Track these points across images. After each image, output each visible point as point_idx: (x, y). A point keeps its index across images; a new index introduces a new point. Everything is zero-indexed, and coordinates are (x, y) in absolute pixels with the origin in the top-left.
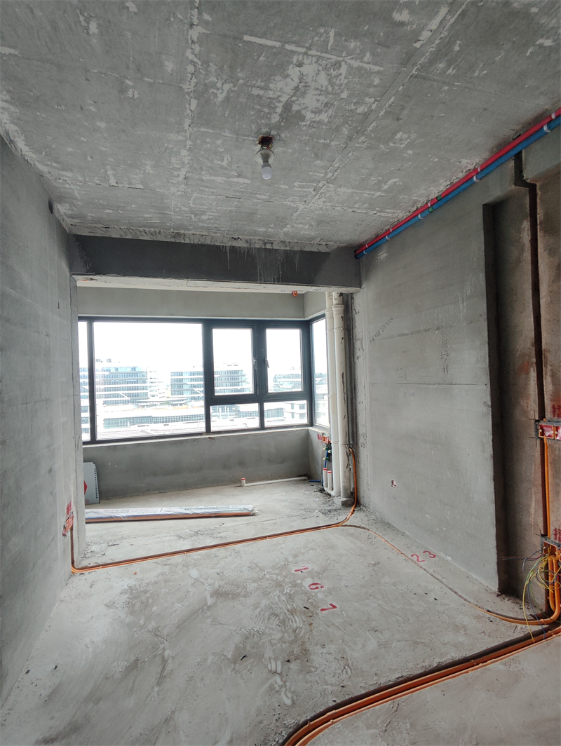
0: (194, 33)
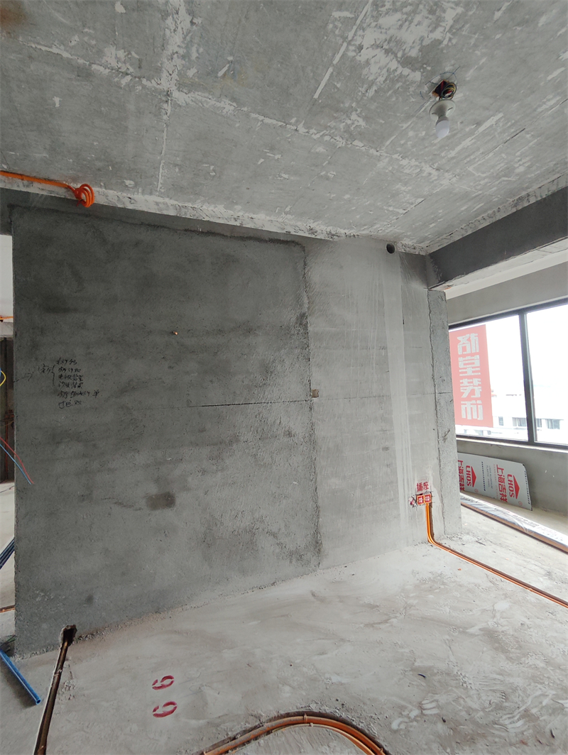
0: (302, 130)
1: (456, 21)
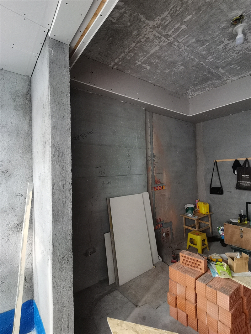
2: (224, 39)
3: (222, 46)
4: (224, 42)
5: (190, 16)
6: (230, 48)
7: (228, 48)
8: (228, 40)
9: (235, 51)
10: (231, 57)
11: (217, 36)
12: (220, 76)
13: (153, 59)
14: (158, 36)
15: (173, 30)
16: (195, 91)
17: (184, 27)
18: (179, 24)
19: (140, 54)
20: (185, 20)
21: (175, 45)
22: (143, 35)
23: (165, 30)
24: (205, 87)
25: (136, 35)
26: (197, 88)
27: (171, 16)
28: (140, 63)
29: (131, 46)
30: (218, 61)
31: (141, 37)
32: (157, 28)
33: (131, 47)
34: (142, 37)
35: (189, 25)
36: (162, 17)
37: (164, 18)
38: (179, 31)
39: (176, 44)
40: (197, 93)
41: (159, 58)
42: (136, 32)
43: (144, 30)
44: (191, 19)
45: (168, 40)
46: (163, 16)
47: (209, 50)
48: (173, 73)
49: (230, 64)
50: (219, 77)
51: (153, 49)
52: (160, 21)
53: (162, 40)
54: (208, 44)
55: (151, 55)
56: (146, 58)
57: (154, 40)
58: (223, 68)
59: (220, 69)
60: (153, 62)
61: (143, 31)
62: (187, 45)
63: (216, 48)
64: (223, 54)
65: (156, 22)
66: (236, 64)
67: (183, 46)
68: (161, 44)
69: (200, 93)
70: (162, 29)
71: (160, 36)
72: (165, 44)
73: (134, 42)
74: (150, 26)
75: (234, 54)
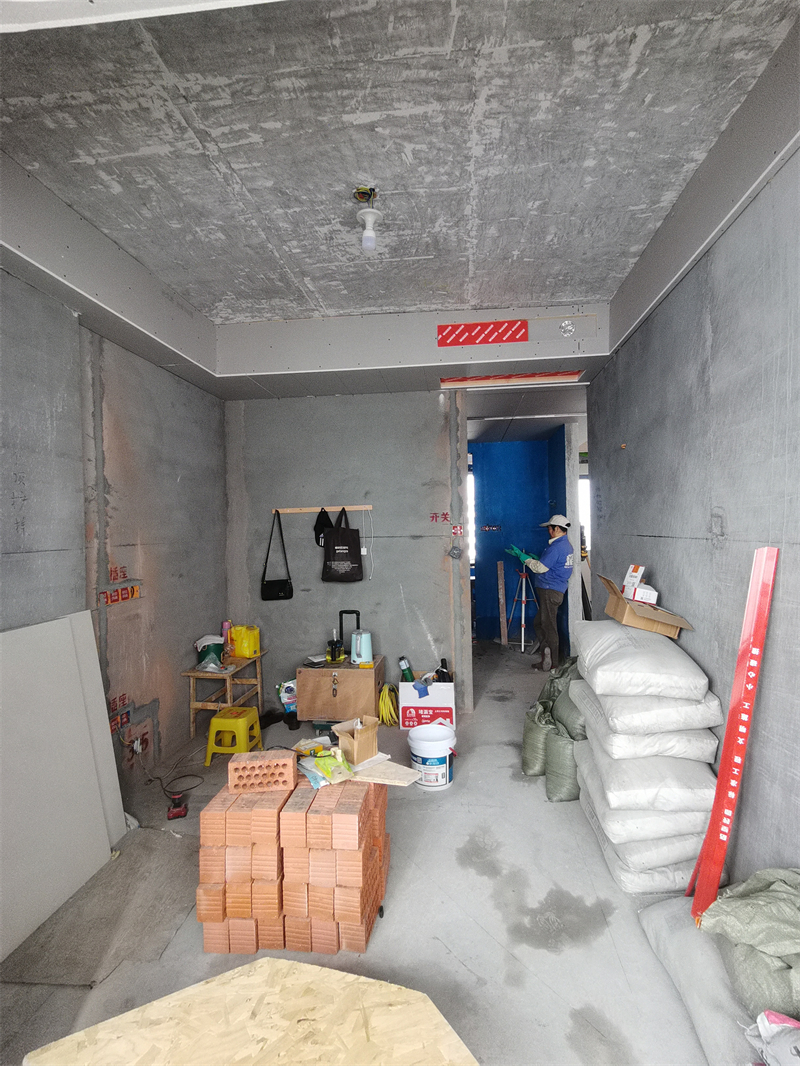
1: (323, 225)
2: (333, 216)
3: (325, 230)
4: (330, 223)
5: (278, 125)
6: (341, 241)
7: (335, 240)
8: (340, 222)
9: (347, 252)
10: (337, 263)
11: (322, 203)
12: (303, 297)
13: (140, 171)
14: (179, 124)
15: (226, 130)
16: (235, 310)
17: (256, 138)
18: (246, 126)
19: (101, 138)
20: (262, 125)
21: (217, 169)
22: (133, 92)
23: (205, 117)
24: (264, 309)
25: (108, 78)
26: (244, 304)
27: (233, 94)
28: (91, 161)
29: (75, 94)
30: (307, 260)
31: (123, 92)
32: (182, 101)
33: (73, 97)
34: (126, 95)
35: (270, 143)
36: (207, 82)
37: (212, 89)
38: (242, 142)
39: (223, 169)
40: (240, 317)
41: (161, 178)
42: (110, 66)
43: (139, 79)
44: (279, 133)
45: (204, 147)
46: (211, 81)
47: (296, 224)
48: (189, 237)
49: (330, 276)
50: (300, 298)
51: (149, 145)
52: (199, 88)
53: (186, 136)
54: (297, 210)
55: (137, 158)
56: (116, 157)
57: (164, 126)
58: (314, 279)
59: (307, 280)
60: (140, 180)
61: (136, 81)
62: (249, 185)
63: (312, 227)
64: (323, 248)
65: (187, 85)
66: (342, 280)
67: (237, 183)
68: (180, 145)
69: (249, 320)
70: (197, 110)
71: (184, 123)
72: (190, 151)
73: (93, 91)
74: (164, 83)
75: (344, 259)
